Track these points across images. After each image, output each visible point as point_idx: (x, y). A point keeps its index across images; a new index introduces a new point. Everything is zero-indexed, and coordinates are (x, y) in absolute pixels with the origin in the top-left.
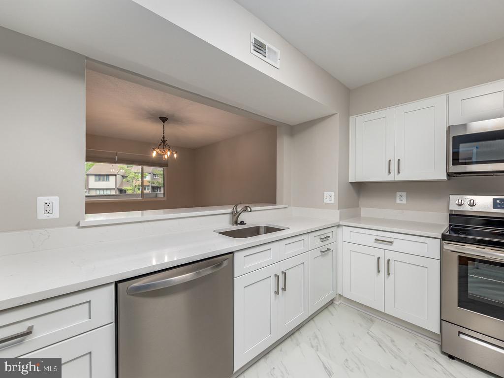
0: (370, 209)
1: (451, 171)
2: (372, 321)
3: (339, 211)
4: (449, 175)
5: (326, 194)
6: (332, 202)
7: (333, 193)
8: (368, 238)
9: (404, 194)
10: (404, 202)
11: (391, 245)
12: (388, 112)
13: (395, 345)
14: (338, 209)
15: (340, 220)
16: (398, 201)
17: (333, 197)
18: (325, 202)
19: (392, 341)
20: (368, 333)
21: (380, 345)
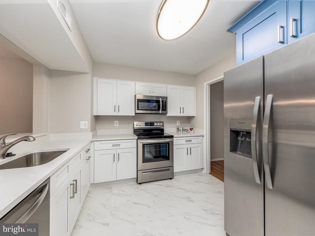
0: (104, 130)
1: (137, 112)
2: (111, 188)
3: (91, 133)
4: (136, 114)
5: (82, 123)
6: (87, 127)
7: (87, 122)
8: (108, 145)
9: (118, 122)
10: (118, 125)
11: (119, 146)
12: (114, 81)
13: (124, 192)
14: (91, 132)
15: (92, 139)
16: (115, 125)
17: (87, 124)
18: (81, 128)
19: (123, 191)
20: (112, 194)
21: (120, 196)
